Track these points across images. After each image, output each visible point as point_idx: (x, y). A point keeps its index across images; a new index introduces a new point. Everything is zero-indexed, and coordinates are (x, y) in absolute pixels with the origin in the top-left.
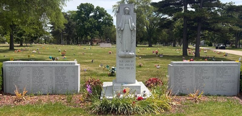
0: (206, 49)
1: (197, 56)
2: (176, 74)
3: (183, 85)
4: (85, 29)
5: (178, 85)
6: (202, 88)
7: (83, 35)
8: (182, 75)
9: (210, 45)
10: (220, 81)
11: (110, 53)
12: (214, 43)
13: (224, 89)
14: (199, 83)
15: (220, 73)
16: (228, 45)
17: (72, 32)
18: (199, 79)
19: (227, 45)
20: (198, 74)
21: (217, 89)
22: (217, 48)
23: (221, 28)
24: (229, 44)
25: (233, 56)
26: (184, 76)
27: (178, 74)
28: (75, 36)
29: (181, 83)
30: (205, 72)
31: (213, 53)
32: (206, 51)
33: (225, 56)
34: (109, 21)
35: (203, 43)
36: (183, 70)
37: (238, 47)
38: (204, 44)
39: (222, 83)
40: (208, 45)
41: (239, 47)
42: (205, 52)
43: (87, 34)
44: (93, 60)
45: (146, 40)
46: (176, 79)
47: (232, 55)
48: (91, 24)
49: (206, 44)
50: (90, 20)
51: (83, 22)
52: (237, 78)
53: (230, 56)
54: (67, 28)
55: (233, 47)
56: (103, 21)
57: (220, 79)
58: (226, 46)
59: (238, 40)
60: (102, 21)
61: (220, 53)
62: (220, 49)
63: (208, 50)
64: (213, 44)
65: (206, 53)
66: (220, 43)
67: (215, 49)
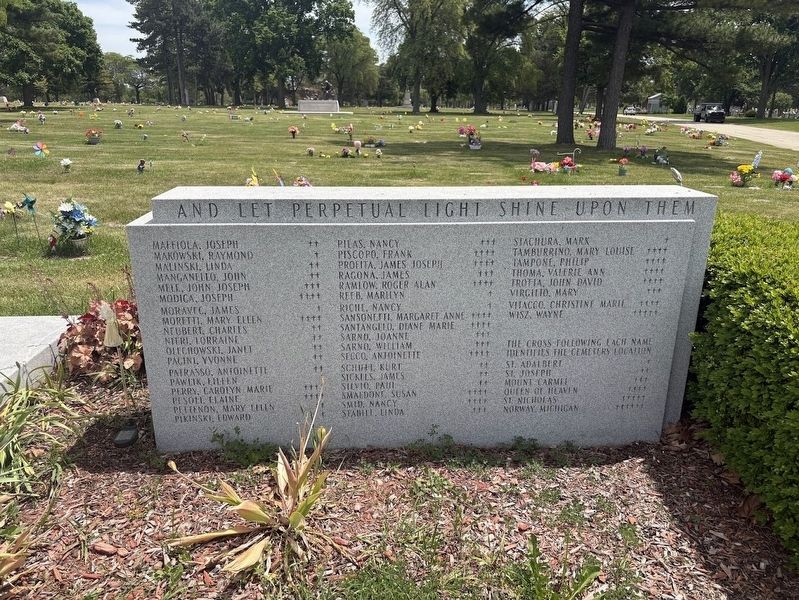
0: (658, 122)
1: (605, 149)
2: (182, 298)
3: (245, 381)
4: (254, 46)
5: (204, 379)
6: (394, 394)
7: (255, 70)
8: (227, 303)
9: (680, 110)
10: (540, 346)
11: (294, 133)
12: (694, 102)
13: (564, 400)
14: (376, 364)
15: (546, 279)
16: (735, 111)
17: (215, 59)
18: (373, 334)
19: (732, 109)
20: (364, 293)
21: (515, 402)
22: (698, 119)
23: (706, 31)
24: (740, 104)
25: (740, 148)
26: (244, 313)
27: (198, 296)
28: (227, 74)
29: (228, 365)
30: (422, 275)
31: (678, 134)
32: (654, 129)
33: (714, 144)
34: (340, 20)
35: (658, 101)
36: (237, 265)
37: (767, 116)
38: (661, 105)
39: (552, 358)
40: (671, 110)
41: (770, 115)
42: (649, 131)
43: (266, 69)
44: (142, 163)
45: (466, 91)
46: (185, 331)
47: (740, 143)
48: (276, 29)
49: (667, 105)
50: (270, 13)
51: (250, 24)
52: (674, 323)
53: (731, 148)
54: (194, 45)
55: (752, 115)
56: (320, 19)
57: (537, 330)
58: (727, 110)
59: (769, 93)
60: (316, 18)
61: (702, 135)
62: (707, 122)
63: (665, 125)
64: (690, 106)
65: (651, 134)
66: (712, 100)
67: (691, 122)
